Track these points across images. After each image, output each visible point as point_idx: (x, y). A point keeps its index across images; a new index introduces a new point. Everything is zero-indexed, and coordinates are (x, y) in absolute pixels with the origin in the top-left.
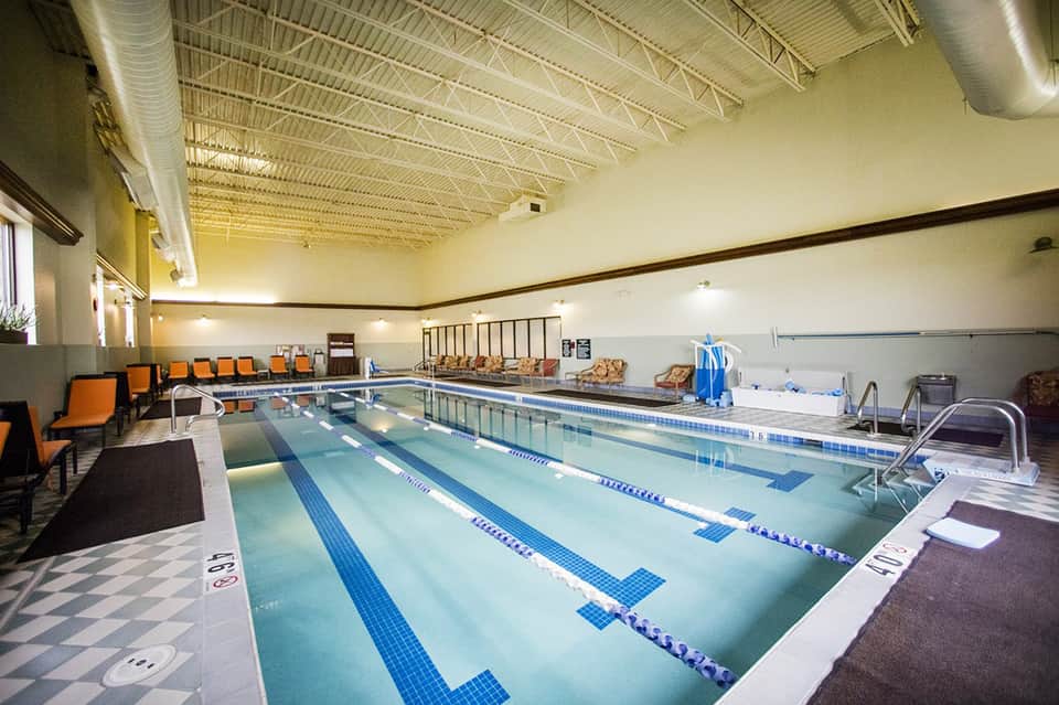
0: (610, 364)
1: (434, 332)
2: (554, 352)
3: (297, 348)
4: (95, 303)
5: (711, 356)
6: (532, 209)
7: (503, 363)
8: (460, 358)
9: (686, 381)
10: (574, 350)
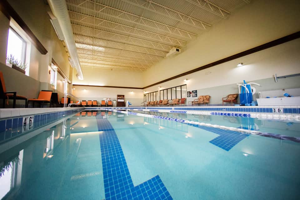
0: (204, 97)
1: (147, 95)
2: (184, 96)
3: (108, 99)
4: (49, 71)
5: (246, 89)
6: (177, 50)
7: (168, 102)
8: (154, 102)
9: (235, 99)
10: (191, 95)
